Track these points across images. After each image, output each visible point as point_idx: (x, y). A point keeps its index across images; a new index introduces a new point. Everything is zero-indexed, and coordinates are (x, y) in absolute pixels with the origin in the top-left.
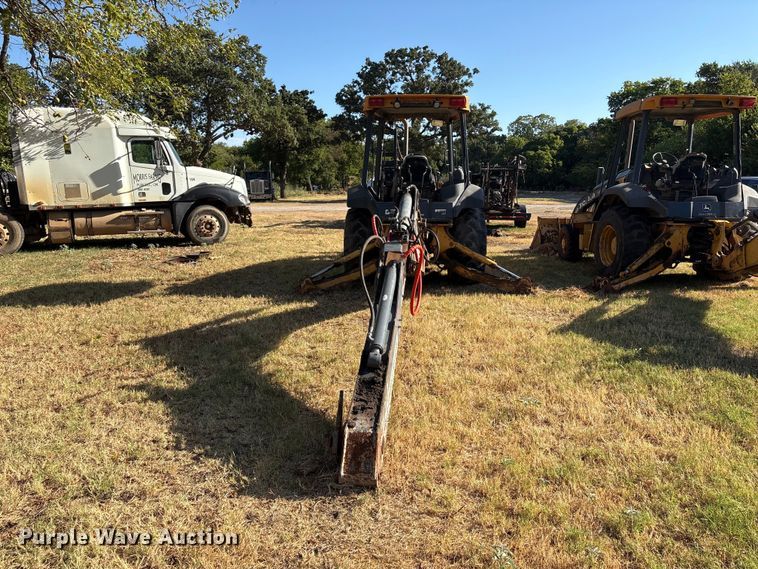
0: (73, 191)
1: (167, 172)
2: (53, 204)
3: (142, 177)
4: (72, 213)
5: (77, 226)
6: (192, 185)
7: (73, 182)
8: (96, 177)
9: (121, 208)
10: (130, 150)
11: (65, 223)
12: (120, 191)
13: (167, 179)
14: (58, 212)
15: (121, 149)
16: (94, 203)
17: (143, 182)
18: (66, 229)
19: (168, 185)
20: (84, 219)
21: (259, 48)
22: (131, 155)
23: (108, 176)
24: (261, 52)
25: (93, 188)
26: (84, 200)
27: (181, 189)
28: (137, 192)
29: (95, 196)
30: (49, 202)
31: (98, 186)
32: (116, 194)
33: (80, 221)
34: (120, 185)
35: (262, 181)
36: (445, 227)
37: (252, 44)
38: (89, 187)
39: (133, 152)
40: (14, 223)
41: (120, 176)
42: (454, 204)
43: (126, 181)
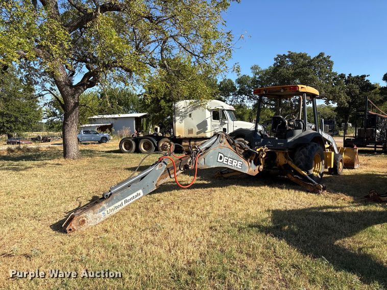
0: (191, 131)
1: (225, 123)
3: (215, 126)
4: (190, 139)
6: (236, 129)
7: (191, 128)
8: (199, 126)
9: (206, 138)
11: (187, 144)
12: (206, 131)
13: (225, 126)
14: (185, 139)
15: (209, 115)
16: (197, 136)
17: (216, 128)
18: (187, 146)
19: (226, 129)
20: (194, 142)
21: (330, 57)
23: (203, 126)
24: (330, 59)
25: (197, 130)
26: (194, 135)
27: (231, 131)
28: (213, 132)
29: (198, 133)
30: (183, 136)
31: (199, 129)
32: (205, 133)
33: (192, 143)
34: (207, 129)
35: (328, 125)
36: (283, 152)
37: (325, 56)
38: (196, 130)
39: (213, 116)
40: (172, 143)
41: (207, 125)
42: (289, 140)
43: (209, 127)
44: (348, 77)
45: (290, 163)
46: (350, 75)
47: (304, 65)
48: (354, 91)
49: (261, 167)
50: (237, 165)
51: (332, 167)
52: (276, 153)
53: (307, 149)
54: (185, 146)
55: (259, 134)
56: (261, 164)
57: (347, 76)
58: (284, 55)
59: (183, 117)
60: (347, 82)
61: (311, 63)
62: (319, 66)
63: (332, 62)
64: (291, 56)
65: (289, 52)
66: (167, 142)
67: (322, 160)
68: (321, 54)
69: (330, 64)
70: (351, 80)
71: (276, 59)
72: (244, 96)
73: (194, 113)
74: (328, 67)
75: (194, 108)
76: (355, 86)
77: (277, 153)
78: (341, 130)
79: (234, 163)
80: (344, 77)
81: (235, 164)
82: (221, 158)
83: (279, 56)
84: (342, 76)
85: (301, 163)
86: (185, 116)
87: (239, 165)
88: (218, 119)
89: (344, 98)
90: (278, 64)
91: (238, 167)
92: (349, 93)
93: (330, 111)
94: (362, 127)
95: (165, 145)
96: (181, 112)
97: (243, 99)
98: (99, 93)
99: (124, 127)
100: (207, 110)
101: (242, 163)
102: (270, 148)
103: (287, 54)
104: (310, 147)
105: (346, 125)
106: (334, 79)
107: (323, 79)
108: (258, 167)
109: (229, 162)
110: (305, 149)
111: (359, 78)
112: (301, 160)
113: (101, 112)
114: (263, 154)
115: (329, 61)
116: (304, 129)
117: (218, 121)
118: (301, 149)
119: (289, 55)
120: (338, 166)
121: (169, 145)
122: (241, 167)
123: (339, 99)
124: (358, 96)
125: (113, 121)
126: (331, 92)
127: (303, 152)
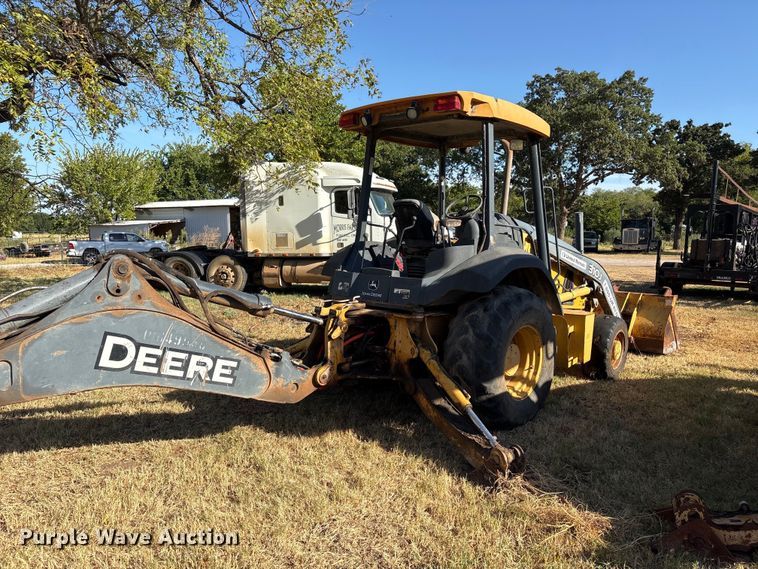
0: (282, 240)
2: (266, 252)
3: (342, 227)
4: (283, 260)
5: (284, 273)
7: (282, 232)
8: (301, 227)
9: (319, 258)
10: (333, 200)
11: (275, 270)
12: (319, 241)
14: (270, 259)
15: (325, 199)
16: (297, 252)
17: (342, 232)
18: (275, 276)
20: (290, 267)
21: (645, 80)
22: (333, 205)
23: (311, 227)
24: (646, 85)
25: (298, 238)
26: (289, 250)
28: (336, 242)
29: (299, 245)
30: (264, 251)
31: (302, 236)
32: (315, 244)
33: (287, 268)
34: (320, 235)
35: (638, 230)
36: (408, 320)
37: (636, 79)
38: (295, 237)
39: (336, 202)
40: (239, 267)
41: (321, 226)
42: (427, 281)
43: (326, 232)
44: (686, 127)
45: (426, 355)
46: (690, 122)
47: (591, 99)
48: (695, 157)
49: (324, 372)
50: (211, 373)
51: (587, 357)
52: (388, 322)
53: (485, 310)
54: (269, 276)
55: (367, 257)
56: (324, 361)
57: (683, 124)
58: (548, 76)
59: (263, 204)
60: (684, 137)
61: (603, 93)
62: (620, 99)
63: (650, 92)
64: (561, 79)
65: (559, 69)
66: (228, 265)
67: (545, 343)
68: (628, 75)
69: (646, 94)
70: (690, 134)
71: (530, 86)
72: (465, 165)
73: (288, 194)
74: (642, 104)
75: (289, 184)
76: (700, 147)
77: (392, 322)
78: (668, 239)
79: (192, 368)
80: (676, 128)
81: (203, 371)
82: (119, 353)
83: (537, 79)
84: (673, 125)
85: (465, 357)
86: (267, 203)
87: (218, 370)
88: (346, 212)
89: (672, 170)
90: (536, 96)
91: (216, 378)
92: (686, 162)
93: (651, 201)
94: (703, 236)
95: (223, 273)
96: (258, 191)
97: (464, 173)
98: (166, 155)
99: (206, 227)
100: (319, 189)
101: (234, 364)
102: (374, 303)
103: (554, 74)
104: (497, 303)
105: (678, 229)
106: (657, 131)
107: (629, 131)
108: (311, 371)
109: (168, 363)
110: (479, 312)
111: (708, 130)
112: (465, 345)
113: (164, 194)
114: (334, 327)
115: (643, 90)
116: (484, 244)
117: (346, 215)
118: (468, 311)
119: (558, 76)
120: (609, 355)
121: (232, 274)
122: (229, 381)
123: (661, 174)
124: (705, 169)
125: (187, 215)
126: (647, 158)
127: (474, 323)
